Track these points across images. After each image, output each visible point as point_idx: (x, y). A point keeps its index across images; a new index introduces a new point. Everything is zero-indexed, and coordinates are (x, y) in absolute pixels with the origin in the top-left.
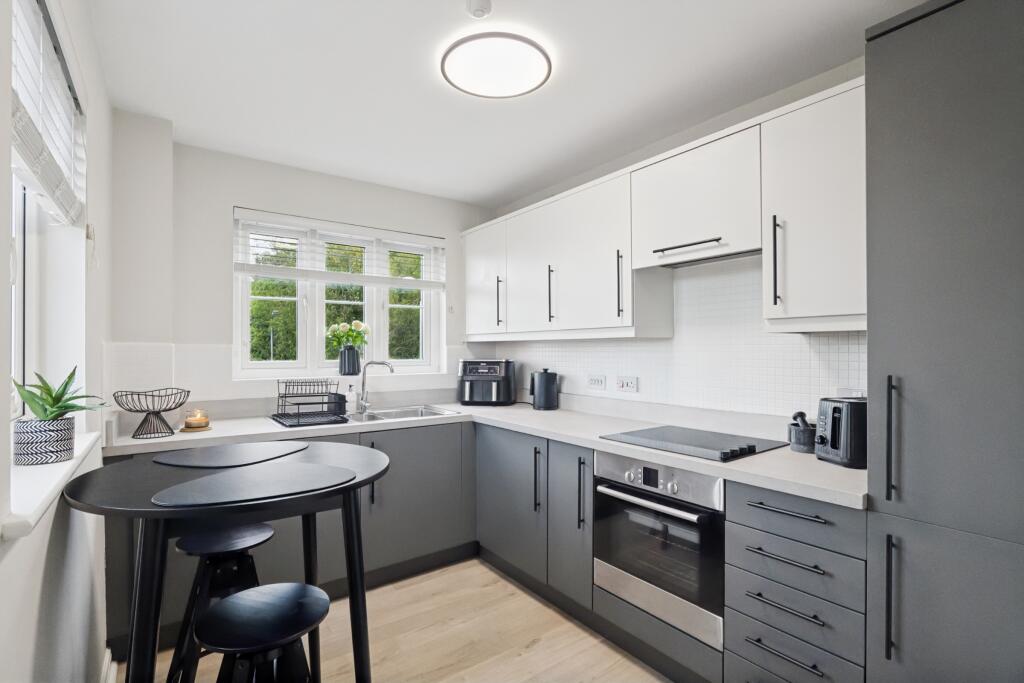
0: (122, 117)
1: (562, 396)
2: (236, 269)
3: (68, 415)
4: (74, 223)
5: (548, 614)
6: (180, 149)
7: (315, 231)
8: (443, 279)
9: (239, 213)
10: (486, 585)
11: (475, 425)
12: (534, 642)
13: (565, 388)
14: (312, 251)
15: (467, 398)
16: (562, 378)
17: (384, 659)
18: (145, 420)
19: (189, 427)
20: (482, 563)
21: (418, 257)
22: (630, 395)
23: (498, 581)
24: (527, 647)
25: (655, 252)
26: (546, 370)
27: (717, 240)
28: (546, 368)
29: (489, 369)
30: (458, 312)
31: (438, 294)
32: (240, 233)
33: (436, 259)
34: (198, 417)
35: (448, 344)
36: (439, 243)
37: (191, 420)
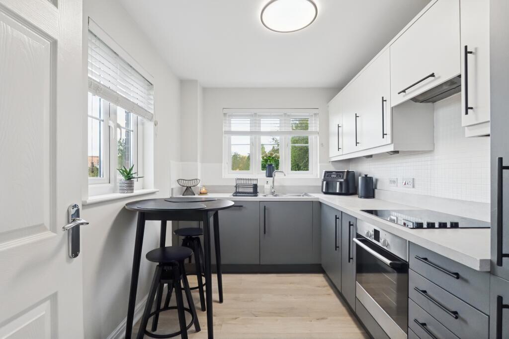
0: (184, 84)
1: (376, 190)
2: (225, 133)
3: (132, 179)
4: (151, 120)
5: (343, 309)
6: (205, 90)
7: (256, 114)
8: (318, 130)
9: (225, 111)
10: (319, 287)
11: (320, 203)
12: (323, 319)
13: (379, 186)
14: (255, 123)
15: (324, 191)
16: (377, 180)
17: (252, 301)
18: (186, 189)
19: (201, 194)
20: (324, 277)
21: (307, 120)
22: (409, 190)
23: (327, 286)
24: (318, 319)
25: (399, 93)
26: (366, 175)
27: (433, 75)
28: (366, 174)
29: (337, 175)
30: (325, 146)
31: (317, 137)
32: (227, 118)
33: (315, 120)
34: (203, 190)
35: (320, 163)
36: (316, 111)
37: (202, 191)
